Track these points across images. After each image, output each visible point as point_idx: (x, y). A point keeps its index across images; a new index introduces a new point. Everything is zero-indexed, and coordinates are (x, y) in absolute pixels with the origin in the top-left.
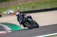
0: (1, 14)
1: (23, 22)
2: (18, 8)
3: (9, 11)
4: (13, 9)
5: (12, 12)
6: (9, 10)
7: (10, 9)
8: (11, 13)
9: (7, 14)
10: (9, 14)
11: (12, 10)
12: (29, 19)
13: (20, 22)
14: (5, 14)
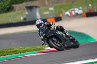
0: (61, 15)
1: (47, 37)
2: (90, 5)
3: (74, 10)
4: (81, 8)
5: (80, 12)
6: (74, 8)
7: (76, 8)
8: (77, 14)
9: (70, 16)
10: (74, 16)
11: (79, 9)
12: (58, 32)
13: (42, 37)
14: (67, 15)
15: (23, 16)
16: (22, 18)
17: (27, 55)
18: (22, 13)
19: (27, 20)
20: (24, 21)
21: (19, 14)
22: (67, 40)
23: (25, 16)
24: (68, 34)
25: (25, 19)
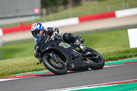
12: (62, 44)
22: (76, 57)
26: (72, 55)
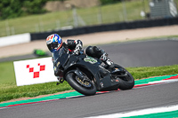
1: (63, 69)
12: (88, 59)
15: (144, 11)
16: (143, 14)
17: (153, 81)
18: (143, 4)
19: (153, 18)
20: (147, 19)
21: (138, 6)
22: (105, 75)
23: (148, 11)
24: (109, 63)
25: (148, 15)
26: (101, 72)
